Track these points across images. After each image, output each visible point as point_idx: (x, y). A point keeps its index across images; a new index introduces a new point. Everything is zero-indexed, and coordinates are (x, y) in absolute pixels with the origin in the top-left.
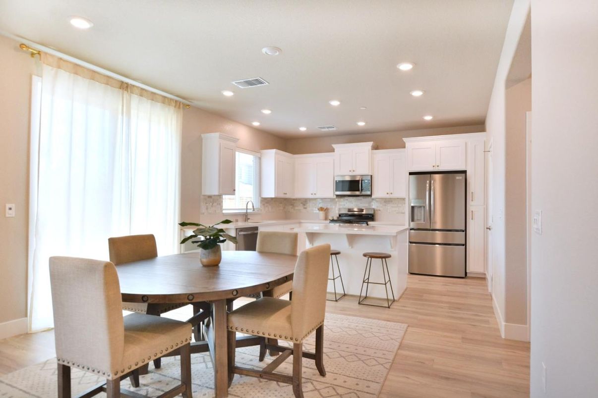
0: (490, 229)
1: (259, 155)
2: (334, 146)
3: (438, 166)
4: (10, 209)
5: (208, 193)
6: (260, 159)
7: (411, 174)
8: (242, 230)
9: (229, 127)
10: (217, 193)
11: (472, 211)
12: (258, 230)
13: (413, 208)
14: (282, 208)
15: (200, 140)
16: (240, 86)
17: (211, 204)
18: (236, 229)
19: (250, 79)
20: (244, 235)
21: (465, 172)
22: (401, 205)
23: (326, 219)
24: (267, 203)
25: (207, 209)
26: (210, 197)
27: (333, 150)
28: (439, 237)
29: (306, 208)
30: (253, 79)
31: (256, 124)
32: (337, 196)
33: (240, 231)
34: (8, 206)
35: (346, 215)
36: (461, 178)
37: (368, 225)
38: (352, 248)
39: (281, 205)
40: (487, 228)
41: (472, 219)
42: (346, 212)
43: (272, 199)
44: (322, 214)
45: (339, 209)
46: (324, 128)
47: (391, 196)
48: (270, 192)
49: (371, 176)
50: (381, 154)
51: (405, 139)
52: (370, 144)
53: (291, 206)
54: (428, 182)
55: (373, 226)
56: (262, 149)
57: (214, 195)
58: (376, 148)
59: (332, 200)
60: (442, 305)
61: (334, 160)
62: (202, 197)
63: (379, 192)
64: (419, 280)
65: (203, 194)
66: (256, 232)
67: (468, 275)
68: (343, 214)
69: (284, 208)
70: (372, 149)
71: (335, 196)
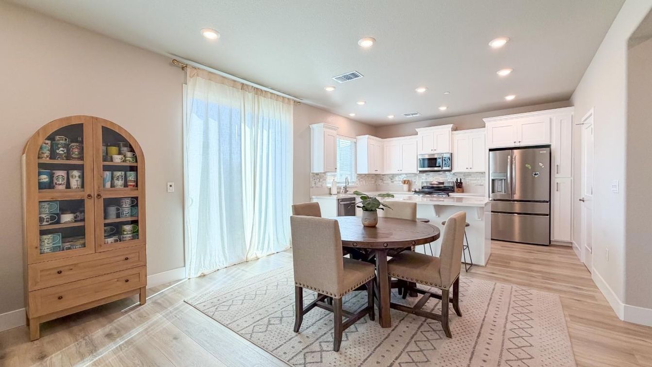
0: (583, 201)
1: (355, 140)
2: (417, 130)
3: (520, 142)
4: (171, 186)
5: (316, 171)
6: (356, 143)
7: (490, 150)
8: (343, 200)
9: (331, 119)
10: (322, 171)
11: (557, 183)
12: (355, 200)
13: (493, 180)
14: (373, 182)
15: (309, 129)
16: (339, 82)
17: (318, 180)
18: (338, 199)
19: (348, 74)
20: (344, 204)
21: (548, 146)
22: (479, 178)
23: (409, 190)
24: (361, 178)
25: (315, 183)
26: (317, 174)
27: (416, 134)
28: (517, 207)
29: (393, 182)
30: (349, 73)
31: (352, 115)
32: (421, 172)
33: (341, 201)
34: (169, 184)
35: (428, 188)
36: (545, 152)
37: (449, 196)
38: (439, 216)
39: (372, 179)
40: (580, 200)
41: (557, 190)
42: (429, 185)
43: (365, 175)
44: (406, 187)
45: (422, 183)
46: (409, 115)
47: (470, 171)
48: (364, 170)
49: (452, 154)
50: (460, 134)
51: (484, 120)
52: (451, 125)
53: (381, 181)
54: (509, 157)
55: (453, 197)
56: (357, 136)
57: (321, 173)
58: (455, 129)
59: (415, 174)
60: (534, 274)
61: (417, 142)
62: (311, 174)
63: (459, 167)
64: (502, 246)
65: (312, 172)
66: (353, 202)
67: (552, 243)
68: (425, 186)
69: (375, 182)
70: (452, 131)
71: (418, 172)
